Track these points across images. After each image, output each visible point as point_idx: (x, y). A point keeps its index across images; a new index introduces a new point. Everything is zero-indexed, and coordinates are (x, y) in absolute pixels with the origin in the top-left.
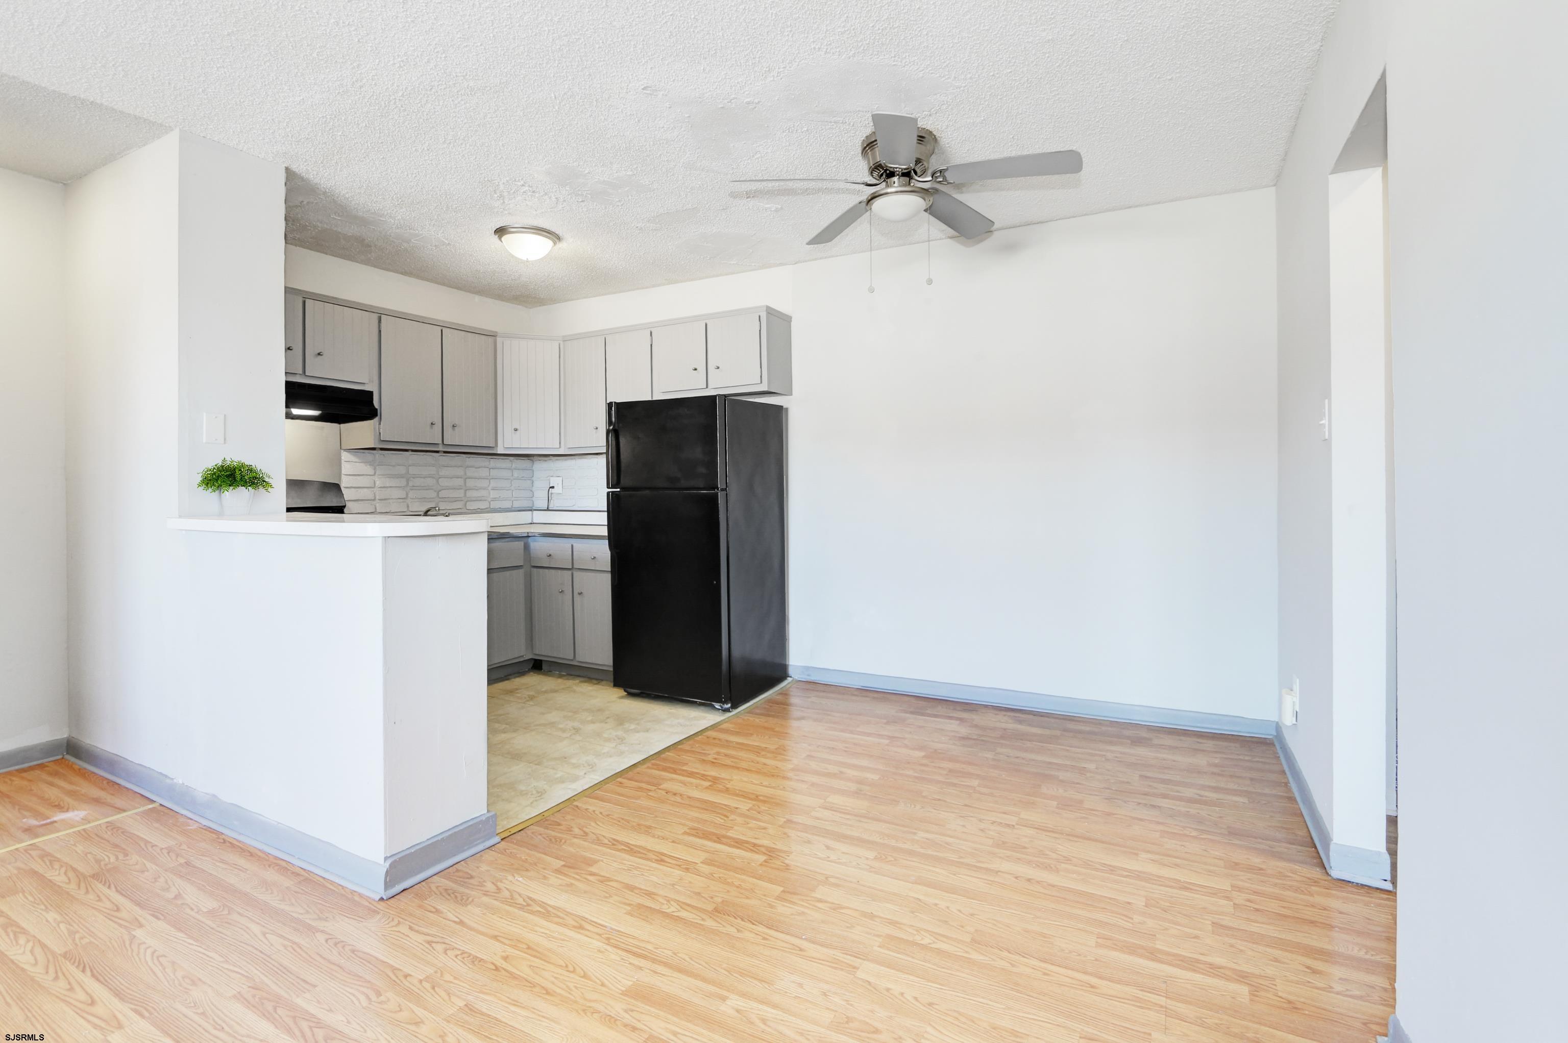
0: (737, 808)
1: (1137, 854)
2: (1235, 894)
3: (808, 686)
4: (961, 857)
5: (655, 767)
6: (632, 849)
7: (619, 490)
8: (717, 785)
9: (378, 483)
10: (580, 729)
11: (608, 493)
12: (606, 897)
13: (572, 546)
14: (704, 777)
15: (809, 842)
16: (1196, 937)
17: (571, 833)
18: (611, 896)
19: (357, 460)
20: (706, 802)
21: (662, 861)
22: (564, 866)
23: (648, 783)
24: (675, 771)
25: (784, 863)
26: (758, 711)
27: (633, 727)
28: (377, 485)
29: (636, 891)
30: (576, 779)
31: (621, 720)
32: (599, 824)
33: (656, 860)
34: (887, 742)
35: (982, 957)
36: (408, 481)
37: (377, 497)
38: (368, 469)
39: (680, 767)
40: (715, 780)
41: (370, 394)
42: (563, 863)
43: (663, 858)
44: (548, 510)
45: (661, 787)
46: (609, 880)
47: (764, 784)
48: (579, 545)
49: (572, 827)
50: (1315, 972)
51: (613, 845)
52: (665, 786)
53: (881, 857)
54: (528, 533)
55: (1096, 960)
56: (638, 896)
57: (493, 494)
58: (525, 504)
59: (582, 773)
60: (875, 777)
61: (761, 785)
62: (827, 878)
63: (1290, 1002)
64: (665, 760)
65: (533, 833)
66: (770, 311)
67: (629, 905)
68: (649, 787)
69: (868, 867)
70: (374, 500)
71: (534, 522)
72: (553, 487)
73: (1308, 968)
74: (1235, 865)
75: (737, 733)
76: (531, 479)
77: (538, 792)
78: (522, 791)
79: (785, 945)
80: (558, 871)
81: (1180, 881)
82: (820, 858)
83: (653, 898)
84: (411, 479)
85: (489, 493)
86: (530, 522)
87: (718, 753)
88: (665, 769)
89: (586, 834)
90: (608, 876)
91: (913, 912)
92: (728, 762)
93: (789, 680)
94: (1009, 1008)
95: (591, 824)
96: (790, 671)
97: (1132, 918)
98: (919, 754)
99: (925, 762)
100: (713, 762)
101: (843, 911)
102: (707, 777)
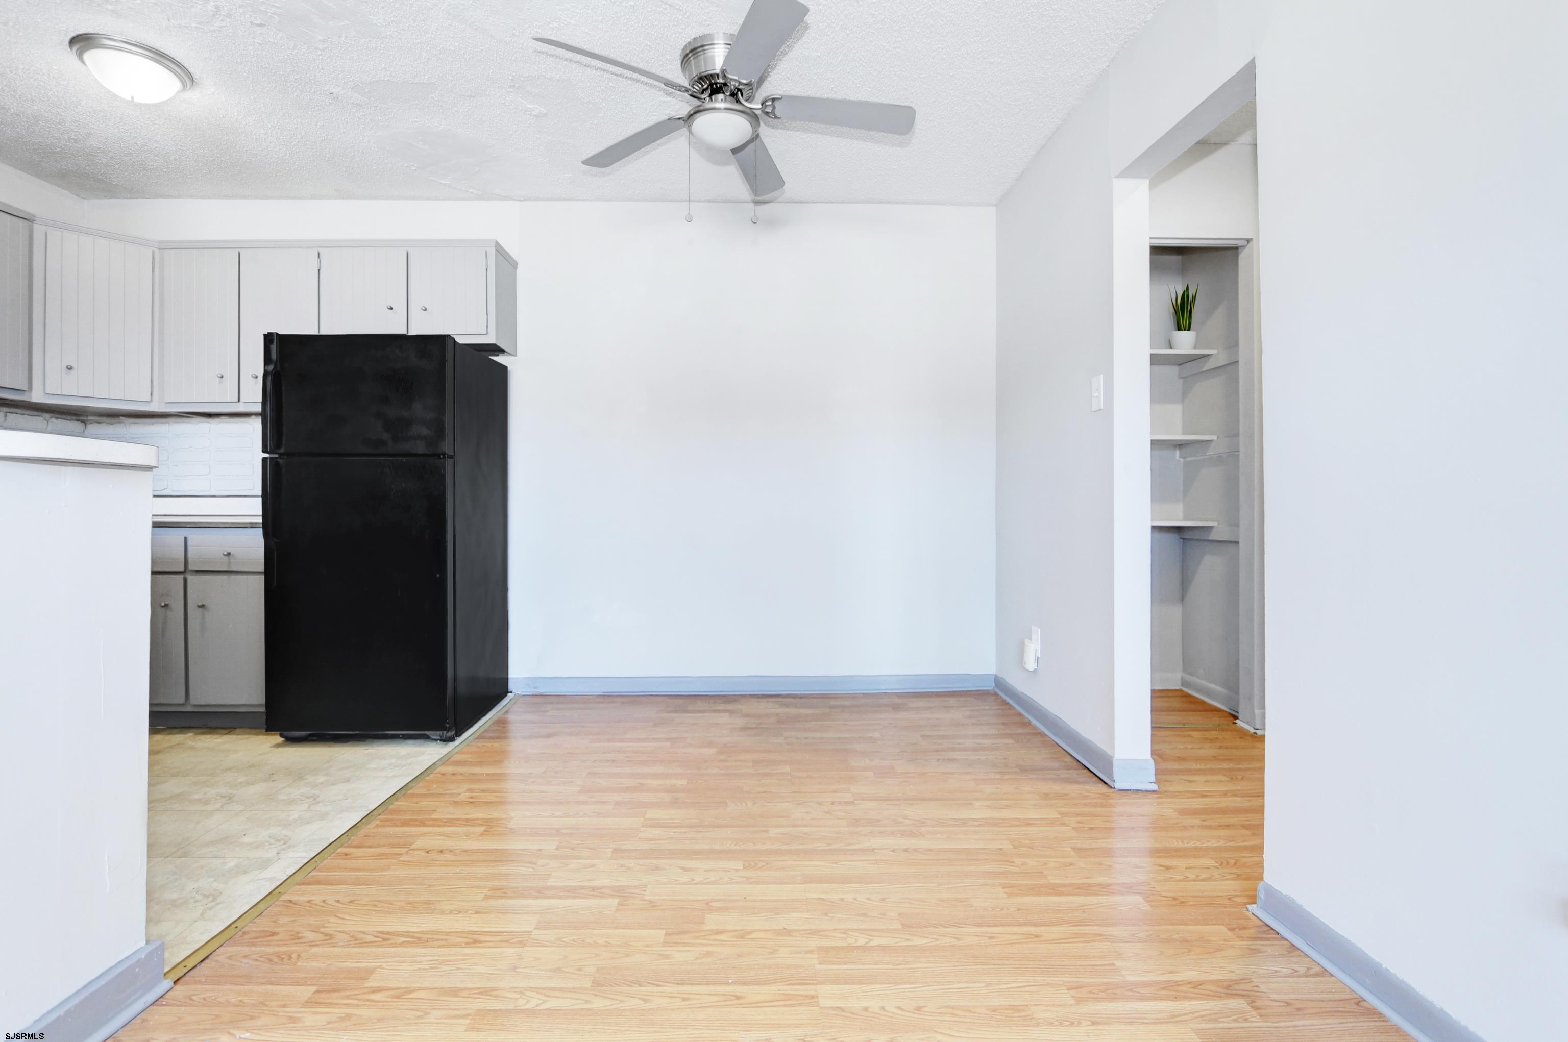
0: (540, 850)
1: (971, 804)
2: (1066, 820)
3: (539, 700)
4: (829, 845)
5: (388, 823)
6: (419, 939)
7: (281, 456)
8: (493, 829)
10: (234, 795)
12: (419, 1017)
13: (186, 539)
14: (469, 822)
15: (658, 868)
16: (1071, 865)
17: (301, 941)
18: (427, 1014)
20: (488, 852)
21: (476, 941)
22: (318, 992)
23: (392, 846)
24: (422, 823)
25: (645, 900)
26: (490, 735)
27: (322, 779)
29: (464, 994)
30: (265, 864)
31: (297, 775)
32: (344, 916)
33: (467, 943)
34: (668, 744)
35: (925, 941)
39: (426, 817)
40: (486, 823)
42: (314, 988)
43: (475, 937)
45: (414, 846)
46: (410, 991)
47: (557, 814)
48: (196, 538)
49: (298, 933)
50: (1168, 868)
51: (385, 940)
52: (419, 843)
53: (750, 865)
55: (1019, 910)
56: (470, 1000)
59: (272, 853)
60: (684, 782)
61: (551, 817)
62: (707, 904)
63: (1175, 899)
64: (398, 811)
65: (230, 958)
67: (465, 1016)
68: (396, 850)
69: (745, 879)
73: (1161, 866)
74: (1046, 796)
75: (481, 764)
77: (206, 896)
78: (174, 901)
79: (716, 998)
80: (310, 1003)
81: (1020, 819)
82: (685, 884)
83: (497, 996)
87: (471, 790)
88: (405, 823)
89: (329, 936)
90: (403, 985)
91: (826, 915)
92: (489, 798)
93: (510, 695)
94: (989, 985)
95: (330, 921)
96: (511, 687)
97: (1013, 862)
98: (710, 751)
99: (722, 757)
100: (471, 802)
101: (753, 936)
102: (474, 821)
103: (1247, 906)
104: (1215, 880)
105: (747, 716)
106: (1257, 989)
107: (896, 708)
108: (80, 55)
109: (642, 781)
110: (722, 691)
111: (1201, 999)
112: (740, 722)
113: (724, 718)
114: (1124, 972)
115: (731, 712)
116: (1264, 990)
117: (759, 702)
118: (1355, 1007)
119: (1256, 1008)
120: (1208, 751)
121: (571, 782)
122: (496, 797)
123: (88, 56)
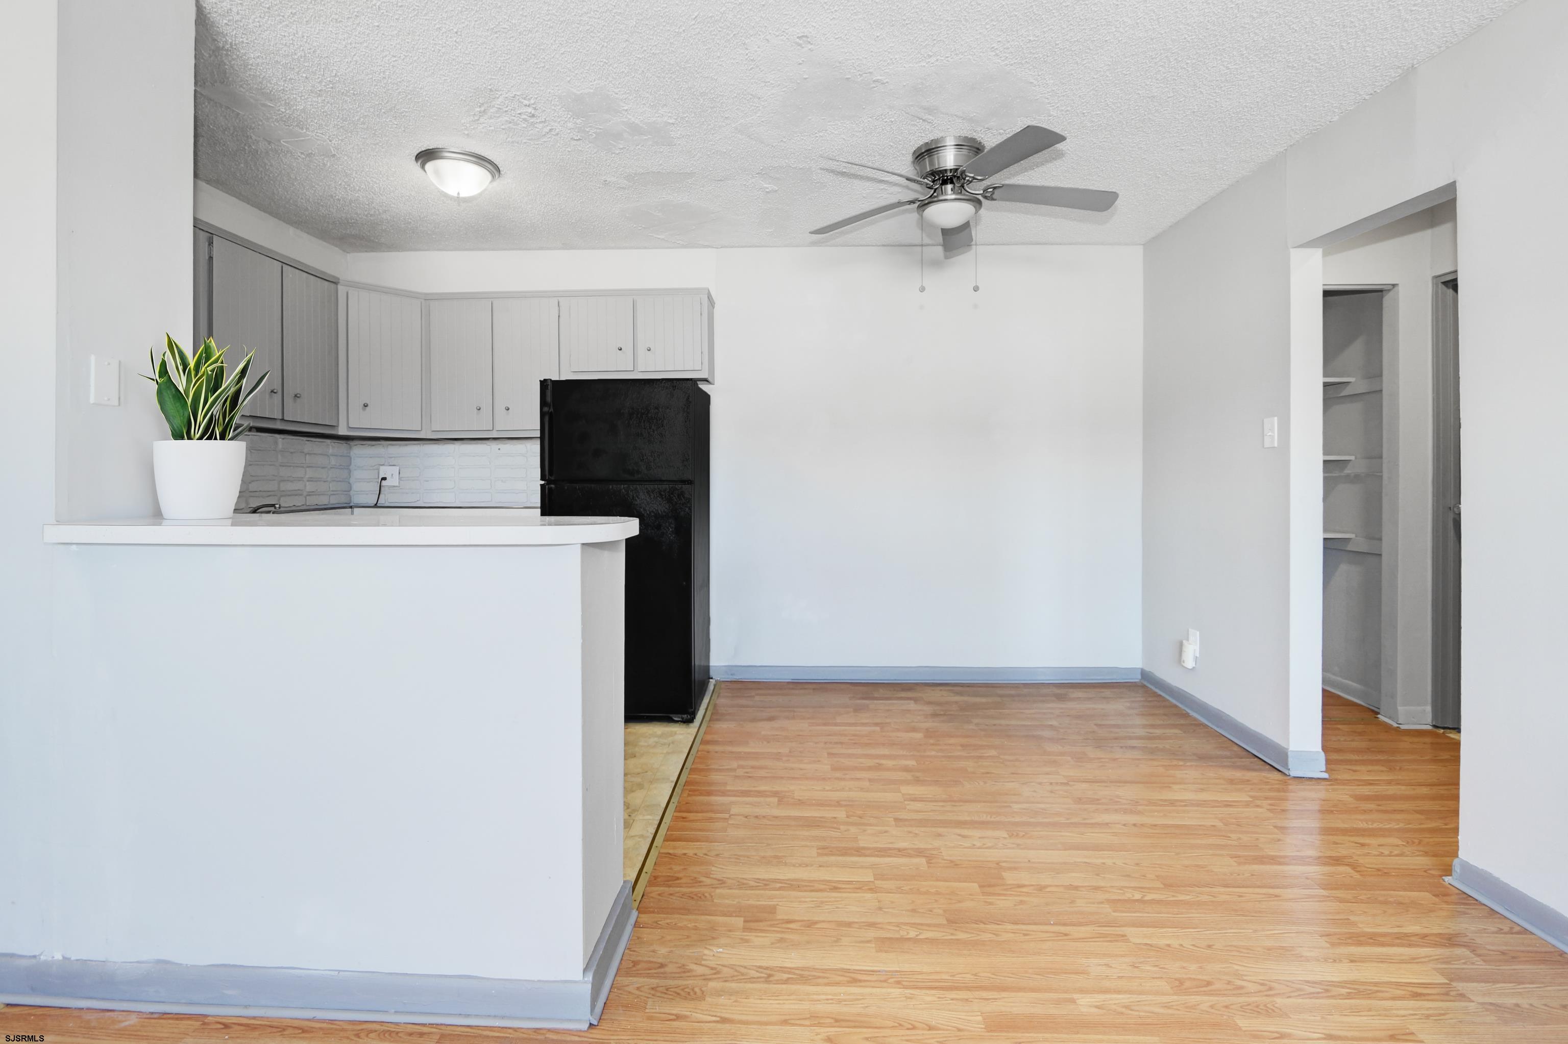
0: (835, 818)
1: (1170, 787)
2: (1258, 802)
3: (738, 685)
4: (1068, 819)
5: (697, 792)
6: (792, 885)
8: (785, 799)
12: (836, 941)
14: (760, 794)
15: (940, 835)
17: (702, 884)
18: (838, 939)
20: (796, 818)
21: (837, 888)
22: (746, 921)
23: (713, 811)
24: (724, 793)
25: (946, 860)
29: (855, 925)
32: (721, 867)
33: (830, 889)
34: (878, 729)
35: (1188, 897)
40: (775, 794)
42: (742, 919)
43: (834, 885)
44: (376, 506)
45: (732, 812)
46: (814, 922)
47: (827, 788)
49: (695, 878)
50: (1363, 845)
51: (766, 885)
52: (734, 810)
53: (1013, 834)
55: (1252, 875)
56: (864, 930)
57: (310, 487)
58: (343, 499)
60: (913, 762)
61: (824, 790)
62: (997, 864)
63: (1379, 870)
65: (661, 895)
67: (868, 941)
68: (720, 815)
69: (1015, 845)
72: (384, 479)
73: (1356, 843)
74: (1231, 781)
76: (347, 467)
79: (1048, 935)
80: (747, 929)
81: (1217, 801)
82: (969, 847)
83: (880, 928)
87: (741, 767)
88: (711, 793)
89: (722, 881)
90: (806, 918)
91: (1098, 875)
92: (762, 773)
93: (712, 681)
94: (1255, 931)
95: (712, 869)
96: (712, 674)
97: (1229, 837)
98: (919, 735)
99: (932, 741)
100: (750, 777)
101: (1048, 889)
102: (764, 793)
103: (1444, 877)
104: (1407, 856)
105: (930, 703)
106: (1474, 941)
107: (1060, 698)
108: (423, 166)
109: (877, 761)
110: (896, 680)
111: (1430, 947)
112: (928, 709)
113: (912, 705)
114: (1361, 926)
115: (914, 699)
116: (1480, 943)
117: (933, 690)
118: (1559, 957)
119: (1479, 956)
120: (1358, 743)
121: (819, 761)
122: (767, 773)
123: (429, 166)
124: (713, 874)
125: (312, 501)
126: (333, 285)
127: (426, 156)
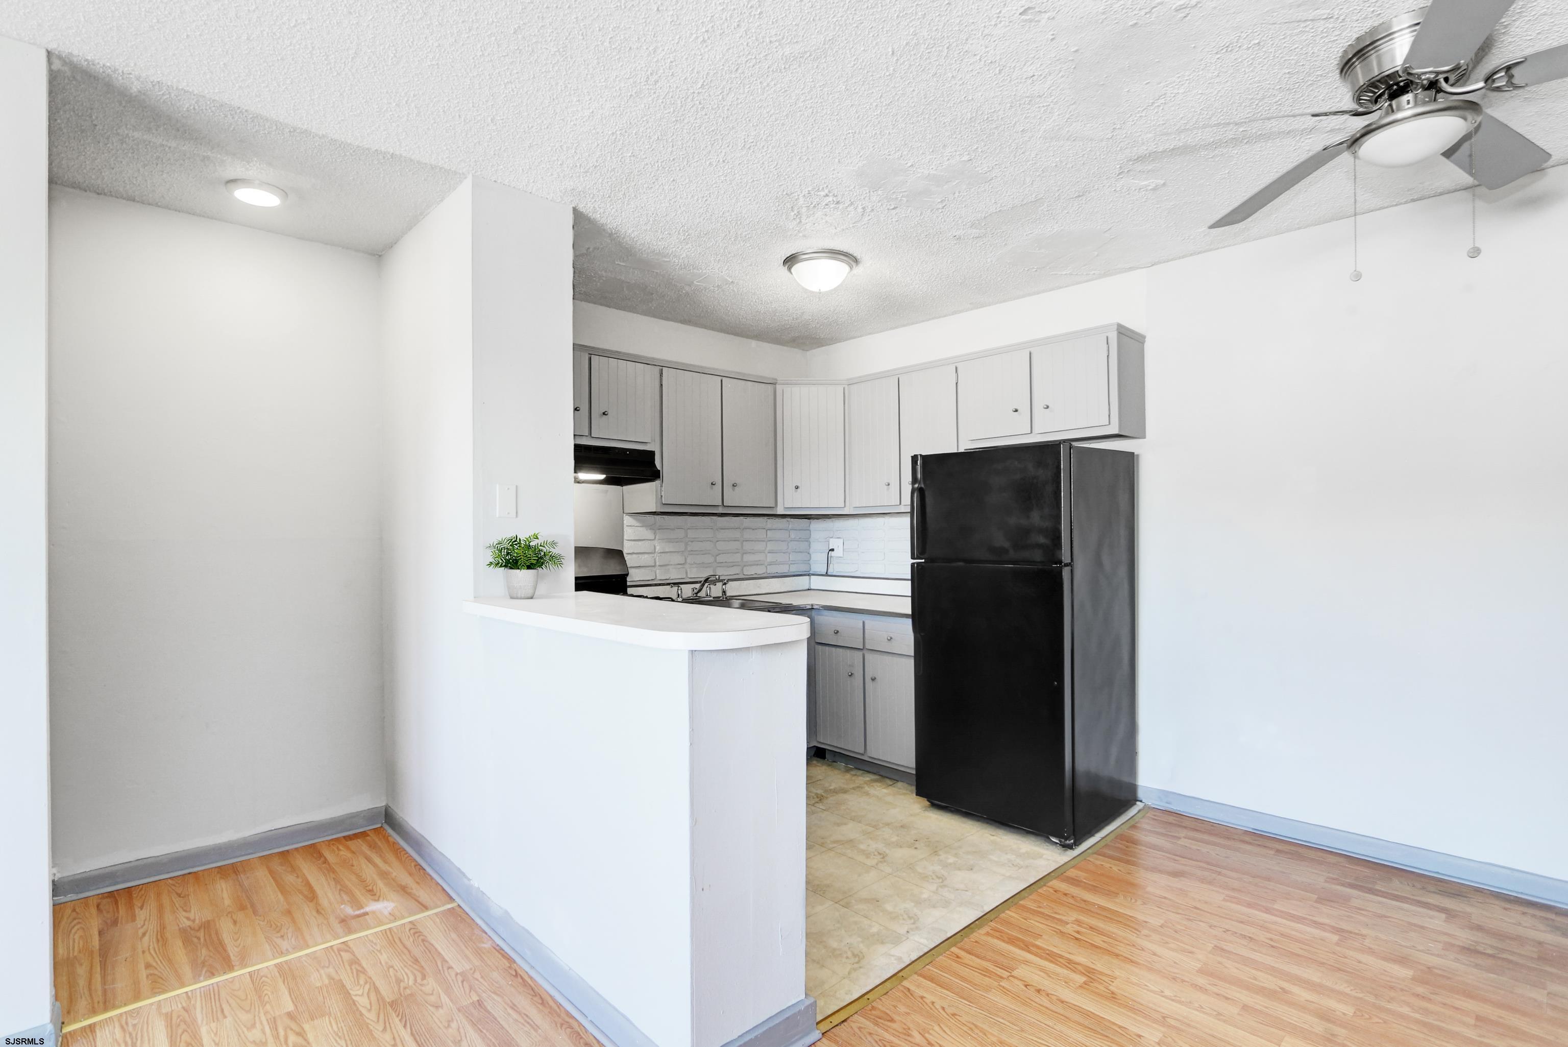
0: (1140, 1036)
3: (1171, 819)
5: (997, 934)
7: (923, 561)
8: (1096, 984)
9: (658, 548)
10: (887, 855)
11: (913, 565)
13: (864, 623)
14: (1071, 965)
17: (909, 1038)
19: (638, 524)
20: (1087, 1014)
23: (996, 964)
24: (1027, 947)
26: (1110, 852)
27: (951, 860)
28: (657, 550)
30: (897, 940)
31: (935, 847)
32: (945, 1029)
34: (1335, 938)
36: (686, 544)
37: (658, 564)
38: (648, 534)
39: (1032, 940)
40: (1089, 973)
41: (651, 454)
44: (827, 575)
45: (1015, 973)
47: (1167, 993)
48: (872, 622)
49: (909, 1028)
52: (1021, 971)
54: (812, 605)
57: (770, 558)
58: (802, 568)
59: (902, 931)
60: (1349, 1010)
61: (1161, 993)
64: (1007, 923)
65: (860, 1028)
66: (1123, 332)
68: (999, 971)
70: (654, 566)
71: (812, 588)
72: (832, 550)
75: (1094, 889)
76: (807, 540)
77: (855, 955)
78: (835, 950)
84: (690, 543)
85: (766, 556)
86: (808, 588)
87: (1079, 922)
88: (1012, 941)
92: (1098, 940)
93: (1139, 805)
95: (934, 1028)
96: (1141, 794)
98: (1404, 973)
99: (1420, 990)
100: (1077, 939)
102: (1076, 966)
105: (1479, 928)
108: (790, 272)
109: (1286, 985)
110: (1438, 873)
112: (1464, 936)
113: (1437, 921)
115: (1450, 914)
117: (1505, 909)
121: (1191, 952)
122: (1104, 941)
124: (930, 1034)
125: (773, 570)
126: (770, 386)
127: (790, 261)
